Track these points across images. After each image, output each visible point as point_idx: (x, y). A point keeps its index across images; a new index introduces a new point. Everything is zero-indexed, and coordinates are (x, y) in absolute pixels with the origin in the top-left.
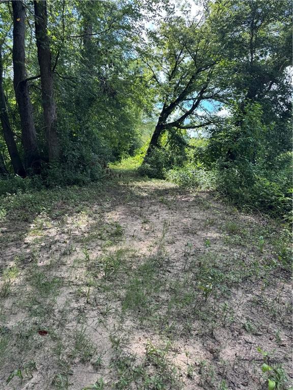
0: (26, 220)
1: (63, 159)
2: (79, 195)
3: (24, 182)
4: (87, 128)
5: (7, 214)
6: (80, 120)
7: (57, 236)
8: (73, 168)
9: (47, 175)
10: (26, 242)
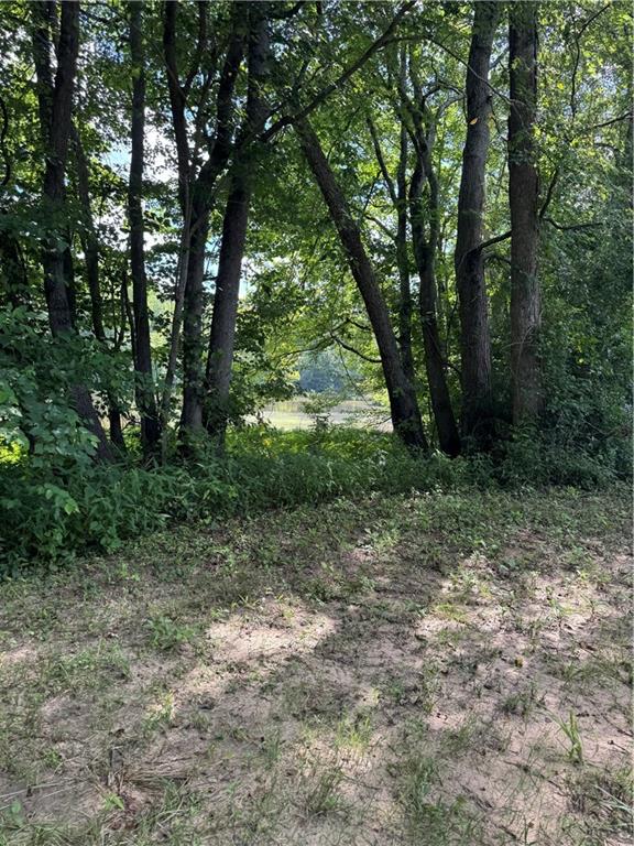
0: (436, 568)
1: (547, 420)
2: (578, 516)
3: (451, 467)
4: (617, 343)
5: (400, 542)
6: (599, 324)
7: (500, 635)
8: (571, 440)
9: (504, 454)
10: (420, 633)
